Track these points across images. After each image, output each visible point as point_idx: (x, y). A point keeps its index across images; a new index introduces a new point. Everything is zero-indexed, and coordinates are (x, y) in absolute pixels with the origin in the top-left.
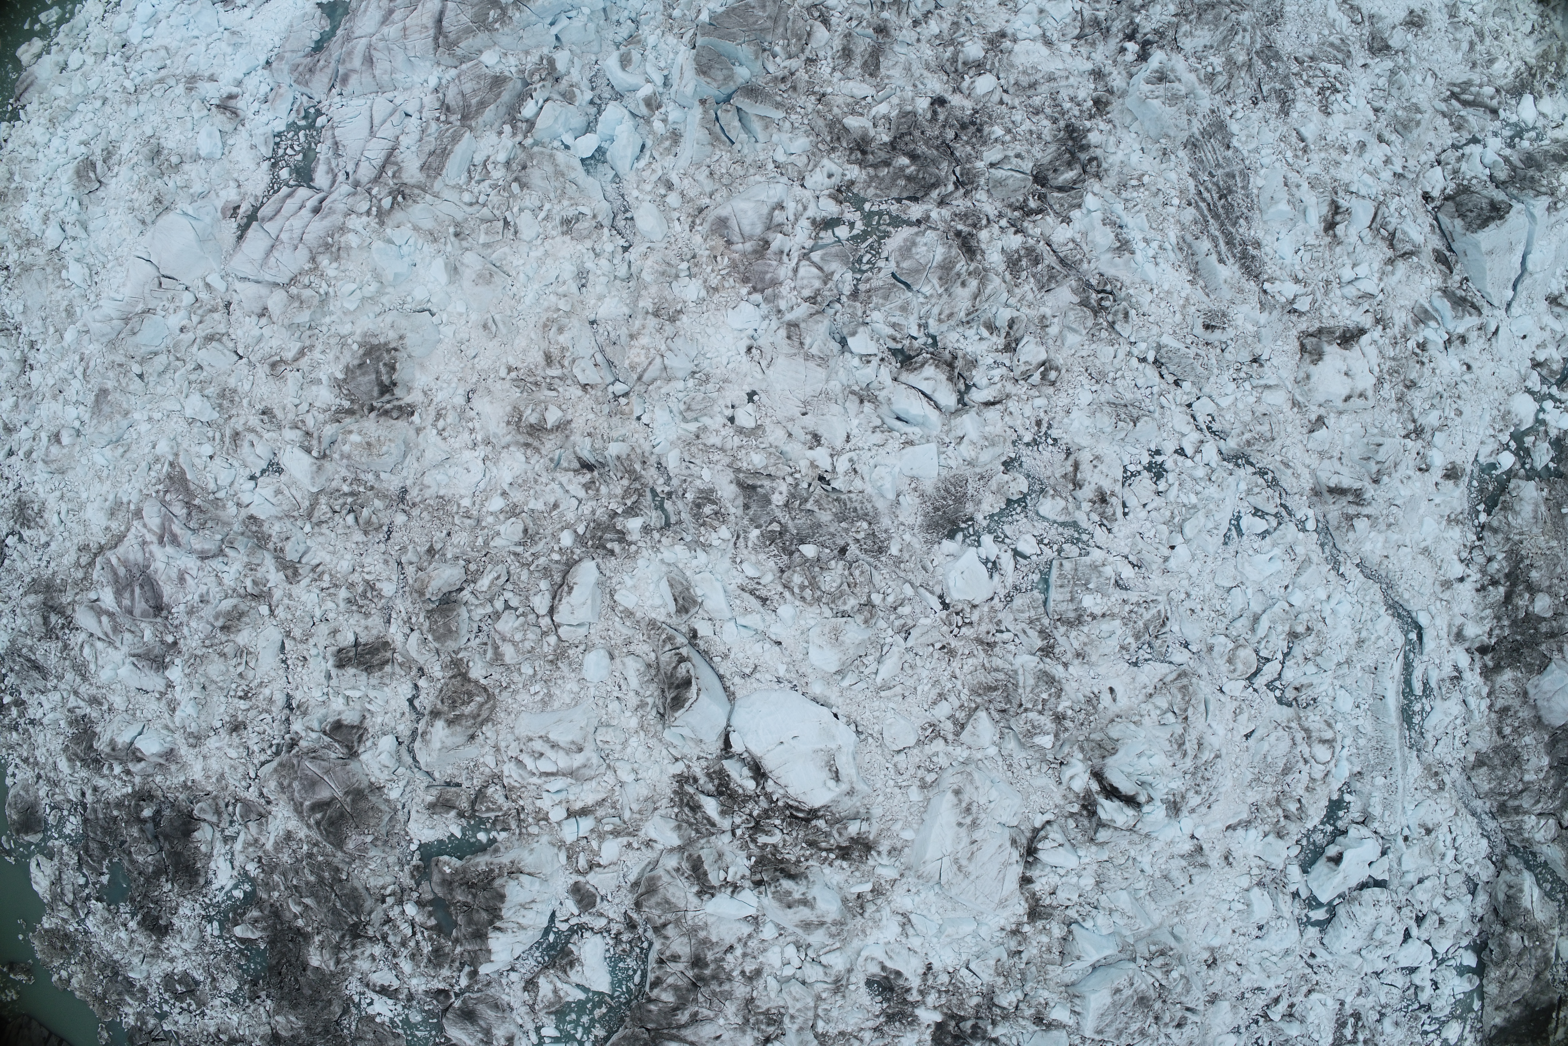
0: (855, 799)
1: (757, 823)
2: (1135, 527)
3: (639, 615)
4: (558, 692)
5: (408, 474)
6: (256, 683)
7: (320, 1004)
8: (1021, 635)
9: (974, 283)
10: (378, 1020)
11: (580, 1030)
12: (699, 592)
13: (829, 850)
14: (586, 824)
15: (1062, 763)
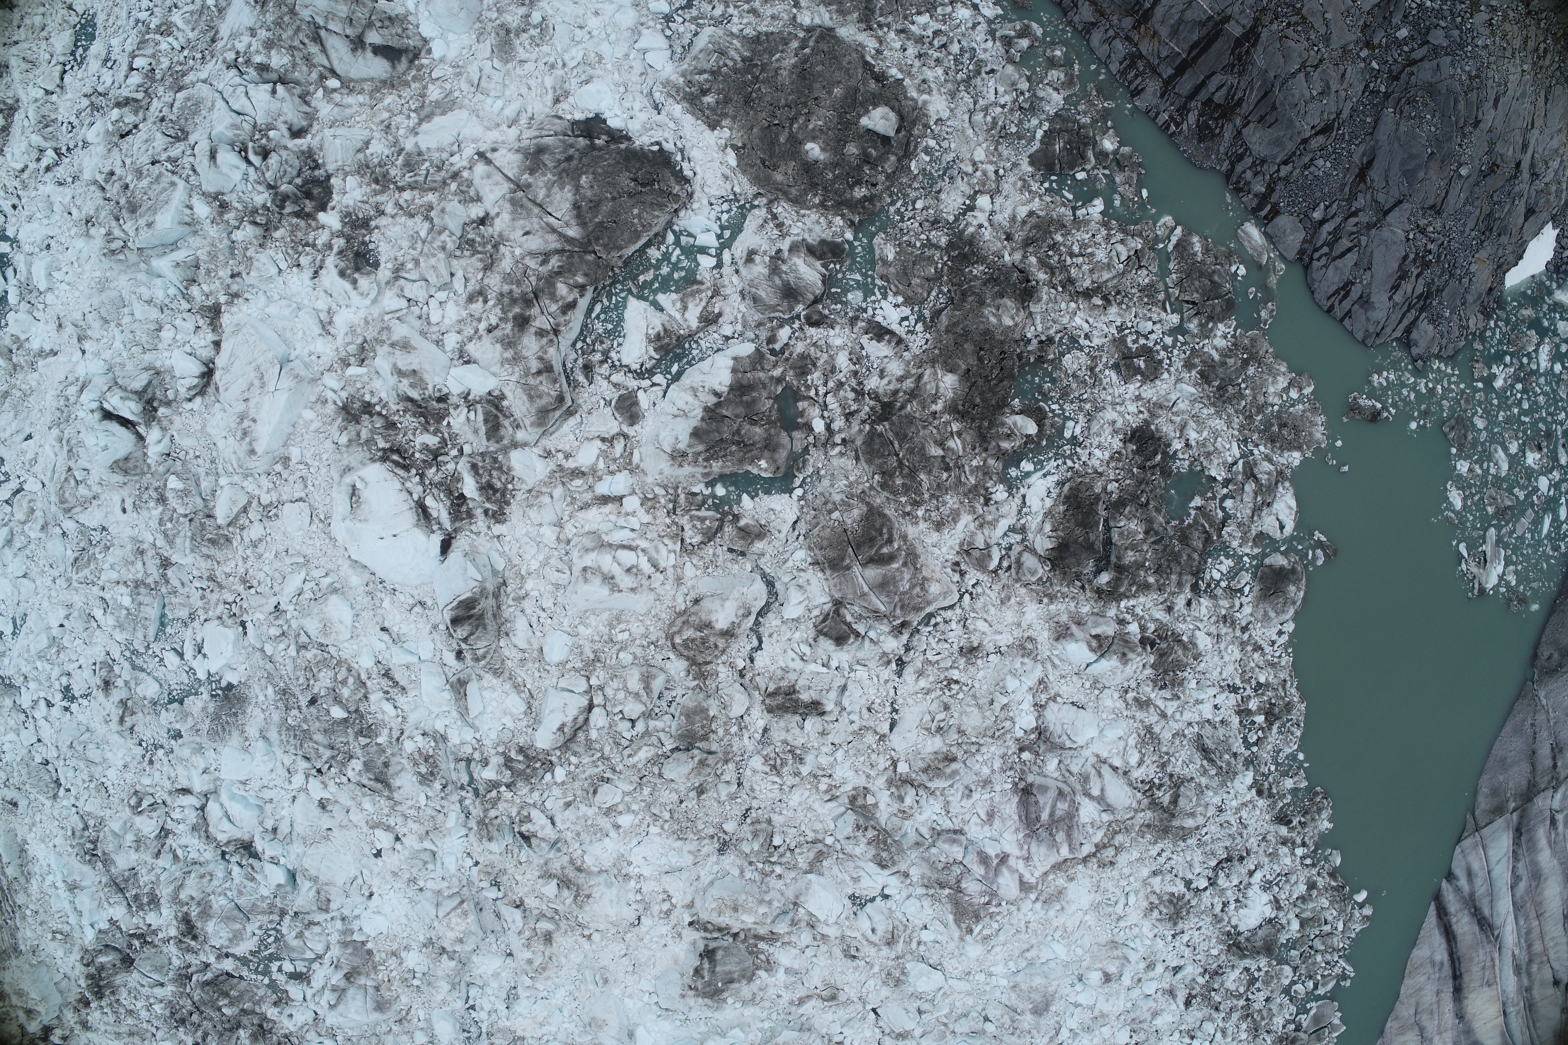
0: (346, 462)
1: (435, 458)
2: (89, 651)
3: (507, 686)
4: (601, 628)
5: (712, 865)
6: (933, 695)
7: (959, 330)
8: (186, 581)
9: (183, 896)
10: (900, 299)
11: (674, 259)
12: (447, 695)
13: (379, 414)
14: (602, 488)
15: (168, 455)
